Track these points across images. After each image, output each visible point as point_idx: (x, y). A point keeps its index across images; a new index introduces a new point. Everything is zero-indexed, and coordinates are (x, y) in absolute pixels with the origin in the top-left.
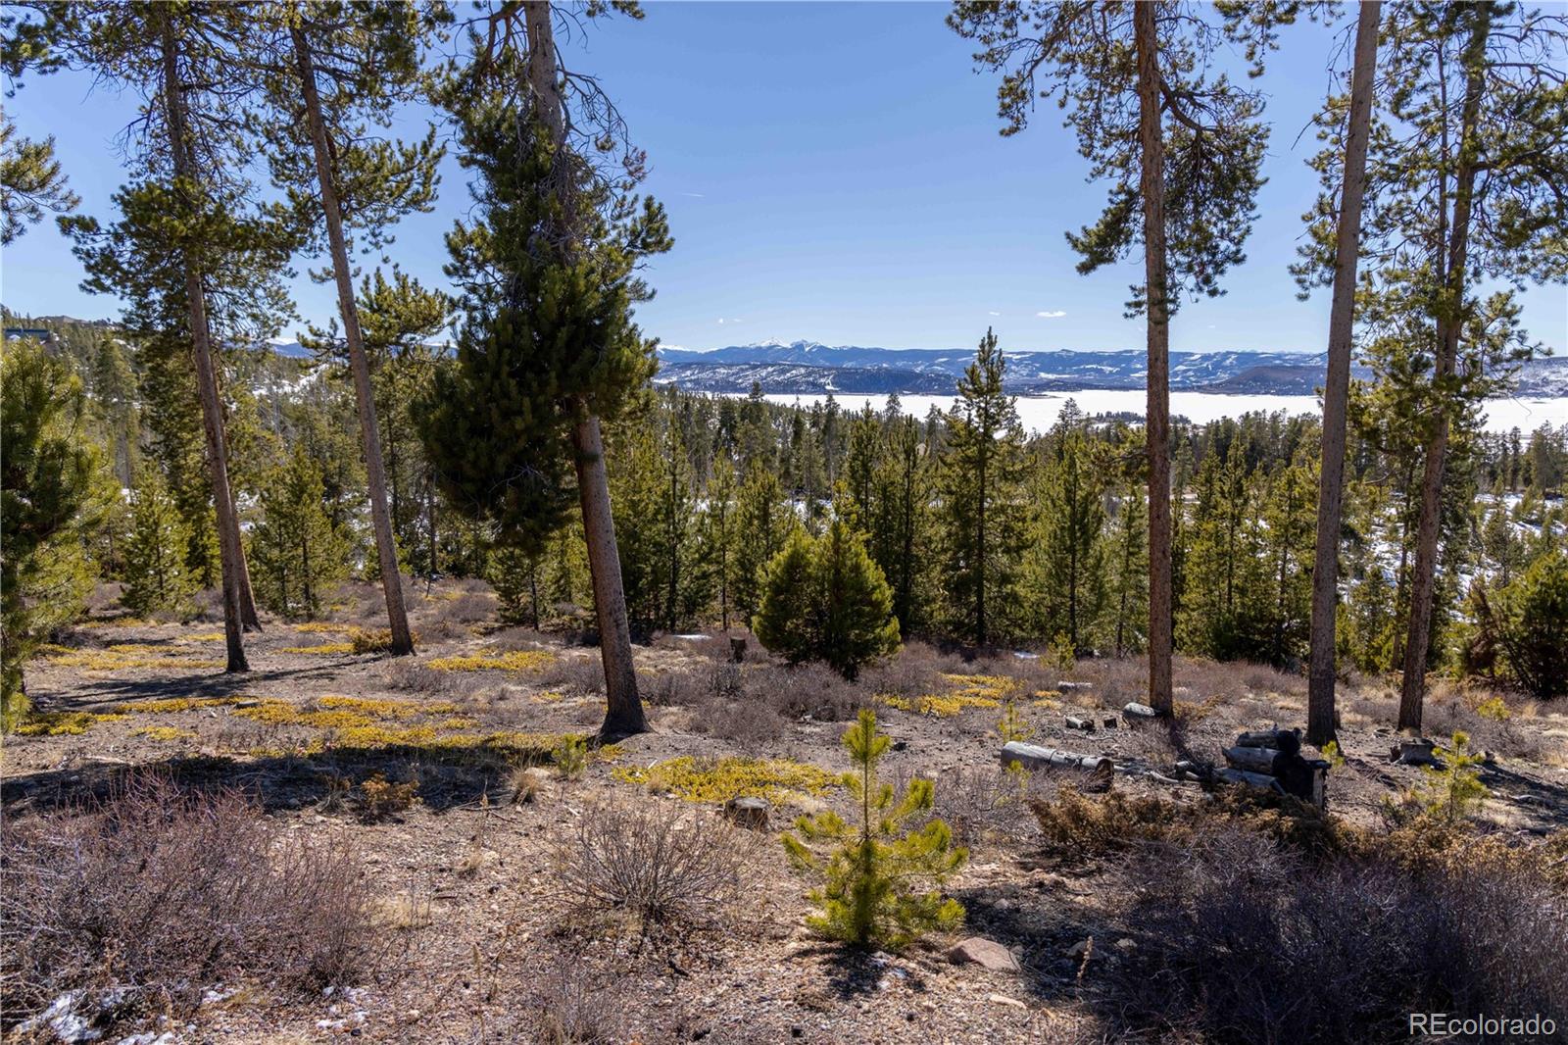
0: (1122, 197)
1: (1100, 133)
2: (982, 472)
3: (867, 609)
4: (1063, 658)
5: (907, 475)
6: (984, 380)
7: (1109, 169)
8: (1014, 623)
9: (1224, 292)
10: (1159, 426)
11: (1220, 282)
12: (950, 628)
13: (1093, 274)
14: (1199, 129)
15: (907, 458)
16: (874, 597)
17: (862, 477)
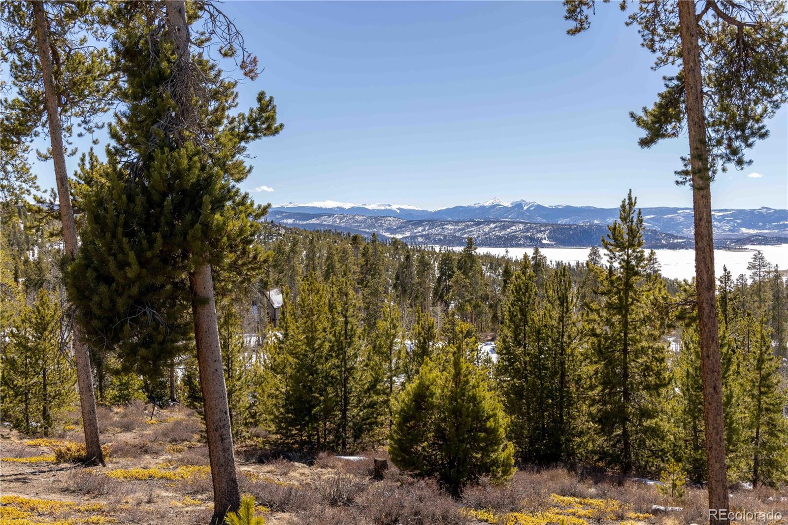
0: (676, 82)
1: (660, 30)
2: (625, 316)
3: (483, 435)
4: (674, 486)
5: (561, 319)
6: (626, 237)
7: (671, 59)
8: (654, 454)
9: (750, 162)
10: (705, 277)
11: (747, 154)
12: (596, 457)
13: (654, 147)
14: (741, 25)
15: (561, 304)
16: (488, 424)
17: (521, 320)
